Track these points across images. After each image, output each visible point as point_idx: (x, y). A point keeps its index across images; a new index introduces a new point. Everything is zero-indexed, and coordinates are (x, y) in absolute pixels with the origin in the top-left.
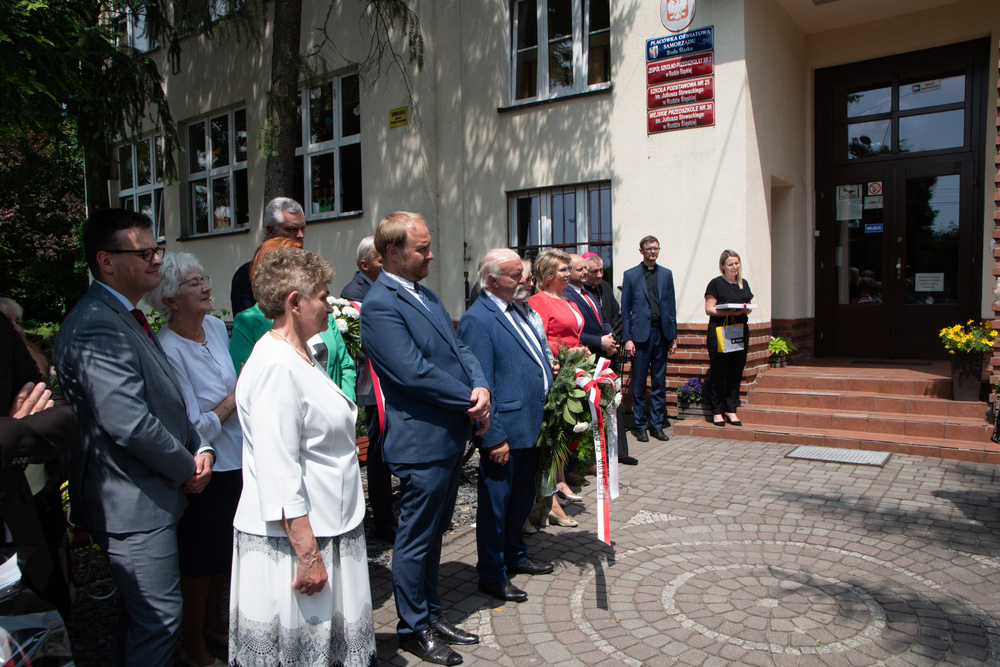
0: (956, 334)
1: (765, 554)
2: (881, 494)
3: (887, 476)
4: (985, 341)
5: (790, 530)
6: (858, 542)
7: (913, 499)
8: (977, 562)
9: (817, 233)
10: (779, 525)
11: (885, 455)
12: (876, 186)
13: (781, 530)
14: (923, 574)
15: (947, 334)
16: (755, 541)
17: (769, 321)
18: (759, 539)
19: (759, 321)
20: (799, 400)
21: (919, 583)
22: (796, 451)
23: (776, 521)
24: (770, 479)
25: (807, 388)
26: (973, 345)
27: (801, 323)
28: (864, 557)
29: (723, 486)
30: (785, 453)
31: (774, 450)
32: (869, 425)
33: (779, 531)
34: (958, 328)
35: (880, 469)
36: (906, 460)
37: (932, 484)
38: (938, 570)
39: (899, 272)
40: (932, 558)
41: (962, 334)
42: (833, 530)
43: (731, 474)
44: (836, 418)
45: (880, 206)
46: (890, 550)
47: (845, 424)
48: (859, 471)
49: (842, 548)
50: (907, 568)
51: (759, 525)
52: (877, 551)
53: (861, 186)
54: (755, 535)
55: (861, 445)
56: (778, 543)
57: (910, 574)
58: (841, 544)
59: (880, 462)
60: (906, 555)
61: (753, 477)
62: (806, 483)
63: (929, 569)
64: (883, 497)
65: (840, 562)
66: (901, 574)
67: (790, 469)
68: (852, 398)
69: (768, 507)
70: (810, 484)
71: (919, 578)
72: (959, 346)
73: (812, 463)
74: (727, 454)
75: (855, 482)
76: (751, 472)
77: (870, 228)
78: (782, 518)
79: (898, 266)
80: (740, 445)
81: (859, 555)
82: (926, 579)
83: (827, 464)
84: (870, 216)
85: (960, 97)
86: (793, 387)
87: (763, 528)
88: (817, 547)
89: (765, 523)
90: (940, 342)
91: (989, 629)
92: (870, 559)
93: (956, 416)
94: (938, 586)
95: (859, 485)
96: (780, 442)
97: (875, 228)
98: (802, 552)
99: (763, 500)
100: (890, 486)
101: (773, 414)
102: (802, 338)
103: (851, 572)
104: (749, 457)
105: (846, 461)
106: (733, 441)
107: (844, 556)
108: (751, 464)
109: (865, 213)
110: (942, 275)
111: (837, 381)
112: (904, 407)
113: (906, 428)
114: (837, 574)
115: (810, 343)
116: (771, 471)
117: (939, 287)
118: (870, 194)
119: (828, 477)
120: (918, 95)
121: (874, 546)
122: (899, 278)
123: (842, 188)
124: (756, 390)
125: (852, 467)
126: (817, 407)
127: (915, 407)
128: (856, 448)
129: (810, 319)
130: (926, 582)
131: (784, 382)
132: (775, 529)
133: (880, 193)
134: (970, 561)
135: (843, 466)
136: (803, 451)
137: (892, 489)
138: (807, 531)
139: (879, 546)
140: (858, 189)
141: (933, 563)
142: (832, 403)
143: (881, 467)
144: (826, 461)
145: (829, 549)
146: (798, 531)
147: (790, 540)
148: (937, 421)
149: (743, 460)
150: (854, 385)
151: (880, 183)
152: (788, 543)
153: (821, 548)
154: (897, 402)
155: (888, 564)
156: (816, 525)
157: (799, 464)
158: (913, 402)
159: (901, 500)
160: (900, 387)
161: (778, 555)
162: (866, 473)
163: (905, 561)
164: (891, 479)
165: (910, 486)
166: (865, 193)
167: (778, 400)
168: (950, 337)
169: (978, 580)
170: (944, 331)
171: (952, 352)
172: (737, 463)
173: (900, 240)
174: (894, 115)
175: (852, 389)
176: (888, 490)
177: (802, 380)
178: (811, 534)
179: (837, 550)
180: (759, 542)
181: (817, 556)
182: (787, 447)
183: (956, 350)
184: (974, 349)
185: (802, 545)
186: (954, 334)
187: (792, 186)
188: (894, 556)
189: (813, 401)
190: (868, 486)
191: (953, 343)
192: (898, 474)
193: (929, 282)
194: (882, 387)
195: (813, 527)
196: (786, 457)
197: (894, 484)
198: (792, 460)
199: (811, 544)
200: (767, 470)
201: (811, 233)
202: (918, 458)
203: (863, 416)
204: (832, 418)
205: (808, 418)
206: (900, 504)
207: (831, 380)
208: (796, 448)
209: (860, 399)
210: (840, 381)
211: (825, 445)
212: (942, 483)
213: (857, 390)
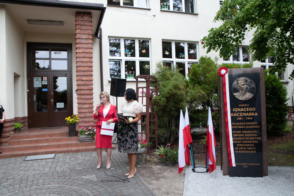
0: (69, 119)
1: (24, 193)
2: (56, 166)
3: (56, 160)
4: (76, 120)
5: (31, 183)
6: (52, 181)
7: (64, 166)
8: (83, 178)
9: (28, 91)
10: (27, 182)
11: (54, 155)
12: (45, 78)
13: (28, 184)
14: (71, 185)
15: (67, 119)
16: (19, 190)
17: (14, 118)
18: (21, 189)
19: (11, 118)
20: (26, 142)
21: (71, 188)
22: (27, 158)
23: (25, 182)
24: (20, 169)
25: (28, 138)
26: (74, 122)
27: (23, 118)
28: (55, 185)
29: (3, 175)
30: (23, 160)
31: (19, 159)
32: (48, 147)
33: (27, 185)
34: (70, 117)
35: (53, 159)
36: (60, 155)
37: (68, 160)
38: (75, 183)
39: (52, 102)
40: (73, 180)
41: (71, 119)
42: (44, 179)
43: (5, 170)
44: (38, 146)
45: (46, 84)
46: (62, 181)
47: (41, 147)
48: (48, 161)
49: (48, 184)
50: (67, 185)
51: (20, 184)
52: (58, 182)
53: (41, 78)
54: (19, 188)
55: (47, 153)
56: (28, 188)
57: (68, 186)
58: (48, 183)
59: (53, 157)
60: (66, 181)
61: (14, 169)
62: (32, 168)
63: (73, 183)
64: (56, 167)
65: (49, 188)
66: (66, 187)
67: (26, 164)
68: (42, 140)
69: (22, 178)
70: (34, 167)
71: (71, 186)
72: (70, 122)
73: (33, 161)
74: (2, 164)
75: (47, 164)
76: (13, 168)
77: (44, 90)
78: (27, 180)
79: (52, 101)
80: (6, 160)
81: (54, 185)
82: (72, 186)
83: (38, 160)
84: (44, 86)
85: (66, 57)
86: (23, 138)
87: (21, 185)
88: (41, 186)
89: (22, 183)
90: (66, 121)
91: (90, 194)
92: (57, 185)
93: (71, 141)
94: (76, 187)
95: (49, 165)
96: (21, 156)
97: (45, 90)
98: (36, 189)
99: (19, 176)
100: (57, 163)
101: (18, 148)
102: (24, 123)
103: (53, 191)
104: (11, 163)
105: (43, 158)
106: (3, 159)
107: (49, 186)
108: (12, 165)
109: (42, 85)
110: (63, 103)
111: (37, 135)
112: (57, 140)
113: (59, 146)
114: (49, 192)
115: (27, 124)
116: (20, 166)
117: (63, 107)
118: (43, 80)
119: (39, 164)
120: (56, 55)
121: (57, 181)
122: (52, 104)
123: (35, 78)
124: (10, 141)
125: (45, 160)
126: (32, 143)
127: (60, 140)
128: (45, 154)
129: (26, 117)
130: (72, 187)
131: (20, 137)
132: (26, 184)
133: (47, 80)
134: (82, 178)
135: (43, 160)
136: (29, 158)
137: (58, 164)
138: (36, 182)
139: (58, 181)
140: (40, 78)
141: (73, 182)
142: (36, 142)
143: (54, 158)
144: (37, 160)
145: (45, 185)
146: (34, 183)
147: (32, 186)
148: (67, 143)
149: (9, 164)
150: (43, 136)
151: (46, 77)
152: (31, 187)
153: (42, 186)
154: (55, 139)
155: (62, 185)
156: (39, 179)
157: (28, 162)
158: (60, 139)
159: (61, 166)
160: (56, 135)
161: (29, 192)
162: (50, 161)
163: (66, 183)
164: (57, 161)
165: (62, 162)
166: (42, 80)
167: (19, 143)
168: (68, 120)
169: (84, 182)
170: (66, 118)
171: (69, 124)
172: (7, 166)
173: (52, 93)
174: (50, 59)
175: (42, 137)
176: (57, 164)
177: (26, 136)
178: (38, 183)
179: (47, 185)
180: (21, 190)
181: (41, 189)
182: (23, 158)
183: (70, 123)
184: (74, 123)
185: (36, 187)
186: (68, 119)
187: (20, 76)
188: (63, 182)
189: (31, 142)
190: (51, 164)
191: (69, 121)
192: (59, 159)
193: (60, 105)
194: (51, 135)
195: (38, 180)
196: (24, 161)
197: (58, 162)
198: (26, 161)
199: (38, 186)
200: (18, 166)
201: (26, 90)
202: (63, 154)
203: (46, 144)
204: (37, 146)
205: (29, 147)
206: (61, 168)
207: (36, 135)
208: (27, 157)
209: (45, 139)
210: (38, 135)
211: (36, 155)
212: (70, 160)
213: (44, 137)
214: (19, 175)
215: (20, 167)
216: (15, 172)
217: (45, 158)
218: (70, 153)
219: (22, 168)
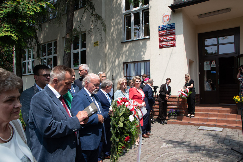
0: (238, 98)
3: (224, 134)
9: (200, 73)
10: (200, 147)
11: (222, 128)
12: (214, 61)
15: (235, 98)
24: (194, 135)
25: (200, 112)
28: (224, 155)
29: (183, 137)
30: (197, 128)
31: (194, 127)
32: (217, 121)
34: (238, 96)
35: (222, 132)
36: (228, 130)
37: (236, 136)
42: (214, 148)
43: (184, 134)
44: (209, 119)
45: (215, 66)
46: (230, 153)
47: (211, 120)
48: (217, 133)
49: (218, 153)
50: (236, 158)
53: (210, 62)
54: (194, 149)
55: (216, 126)
56: (200, 151)
57: (237, 160)
59: (221, 130)
60: (235, 155)
67: (199, 132)
68: (212, 114)
73: (204, 131)
74: (182, 128)
76: (189, 133)
77: (213, 72)
80: (185, 126)
84: (213, 69)
93: (239, 118)
95: (218, 136)
96: (195, 125)
97: (214, 72)
98: (207, 154)
104: (188, 129)
105: (213, 130)
106: (183, 125)
108: (189, 131)
109: (211, 68)
112: (225, 116)
113: (227, 122)
115: (199, 100)
118: (212, 63)
123: (206, 62)
125: (214, 132)
126: (203, 116)
127: (228, 116)
128: (214, 127)
129: (198, 94)
133: (215, 63)
135: (212, 131)
136: (201, 127)
140: (209, 62)
142: (207, 115)
144: (208, 130)
145: (214, 153)
147: (204, 151)
148: (235, 120)
149: (187, 130)
151: (215, 61)
153: (212, 153)
154: (223, 115)
155: (231, 157)
157: (201, 131)
160: (224, 111)
161: (202, 155)
162: (219, 133)
166: (211, 63)
172: (185, 131)
174: (218, 45)
175: (212, 112)
177: (198, 110)
182: (197, 127)
183: (238, 102)
185: (207, 152)
187: (194, 62)
190: (220, 136)
191: (237, 100)
194: (219, 111)
195: (209, 147)
196: (197, 129)
198: (199, 130)
199: (209, 152)
200: (193, 132)
201: (198, 73)
202: (231, 129)
203: (215, 118)
204: (207, 119)
205: (201, 119)
206: (229, 141)
207: (206, 109)
208: (199, 127)
209: (214, 114)
210: (208, 110)
211: (206, 126)
212: (238, 136)
213: (213, 112)
214: (194, 139)
215: (195, 133)
216: (191, 137)
217: (214, 130)
218: (238, 130)
219: (196, 135)
